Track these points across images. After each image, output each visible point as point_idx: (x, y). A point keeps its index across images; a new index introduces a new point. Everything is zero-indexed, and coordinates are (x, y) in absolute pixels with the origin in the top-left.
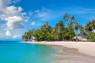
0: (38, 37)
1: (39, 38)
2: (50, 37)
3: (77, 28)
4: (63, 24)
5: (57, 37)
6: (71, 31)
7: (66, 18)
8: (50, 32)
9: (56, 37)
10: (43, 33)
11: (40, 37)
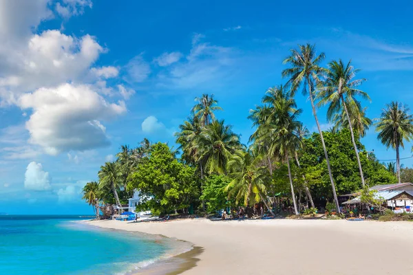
0: (159, 190)
1: (164, 202)
2: (218, 192)
3: (391, 136)
4: (292, 110)
5: (260, 190)
6: (343, 156)
7: (301, 77)
8: (222, 160)
9: (252, 195)
10: (186, 170)
11: (168, 193)
